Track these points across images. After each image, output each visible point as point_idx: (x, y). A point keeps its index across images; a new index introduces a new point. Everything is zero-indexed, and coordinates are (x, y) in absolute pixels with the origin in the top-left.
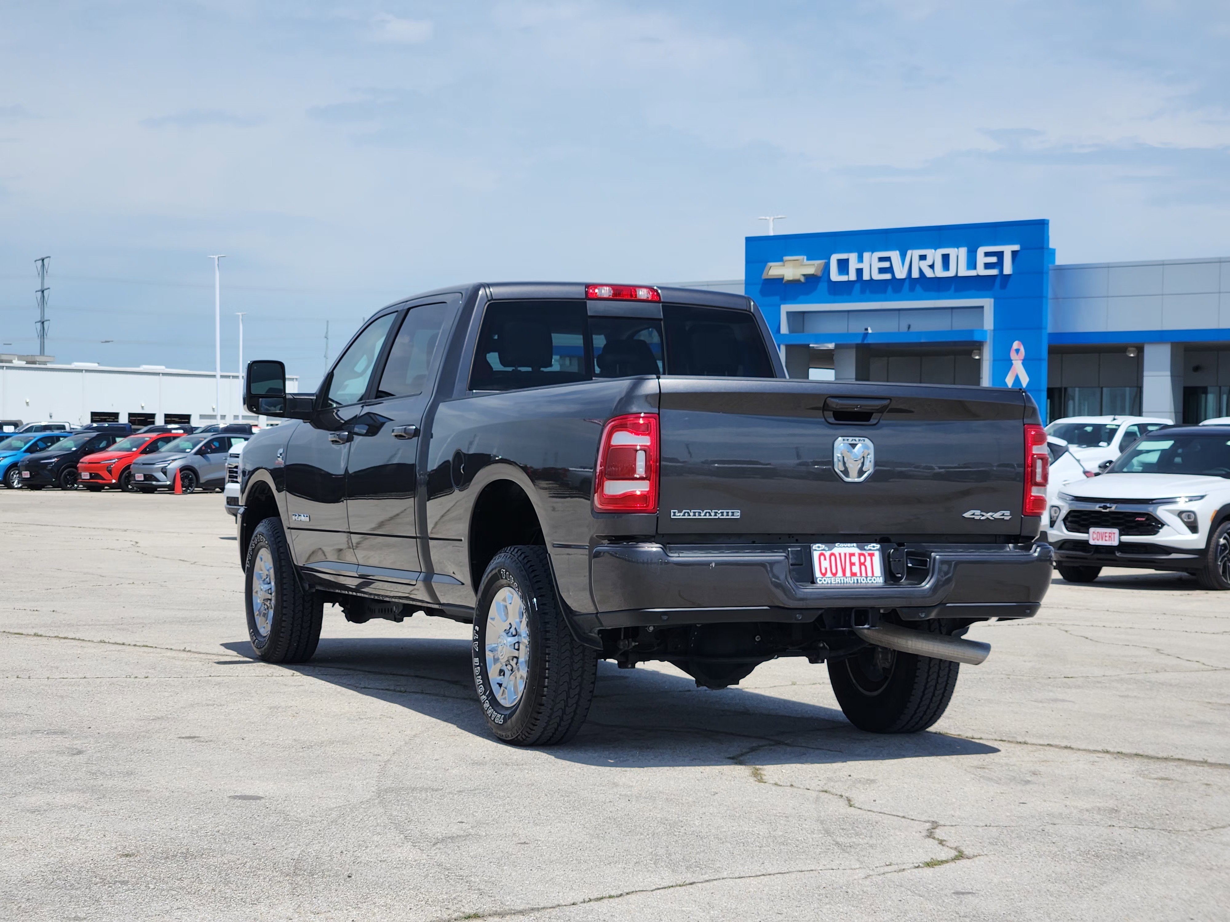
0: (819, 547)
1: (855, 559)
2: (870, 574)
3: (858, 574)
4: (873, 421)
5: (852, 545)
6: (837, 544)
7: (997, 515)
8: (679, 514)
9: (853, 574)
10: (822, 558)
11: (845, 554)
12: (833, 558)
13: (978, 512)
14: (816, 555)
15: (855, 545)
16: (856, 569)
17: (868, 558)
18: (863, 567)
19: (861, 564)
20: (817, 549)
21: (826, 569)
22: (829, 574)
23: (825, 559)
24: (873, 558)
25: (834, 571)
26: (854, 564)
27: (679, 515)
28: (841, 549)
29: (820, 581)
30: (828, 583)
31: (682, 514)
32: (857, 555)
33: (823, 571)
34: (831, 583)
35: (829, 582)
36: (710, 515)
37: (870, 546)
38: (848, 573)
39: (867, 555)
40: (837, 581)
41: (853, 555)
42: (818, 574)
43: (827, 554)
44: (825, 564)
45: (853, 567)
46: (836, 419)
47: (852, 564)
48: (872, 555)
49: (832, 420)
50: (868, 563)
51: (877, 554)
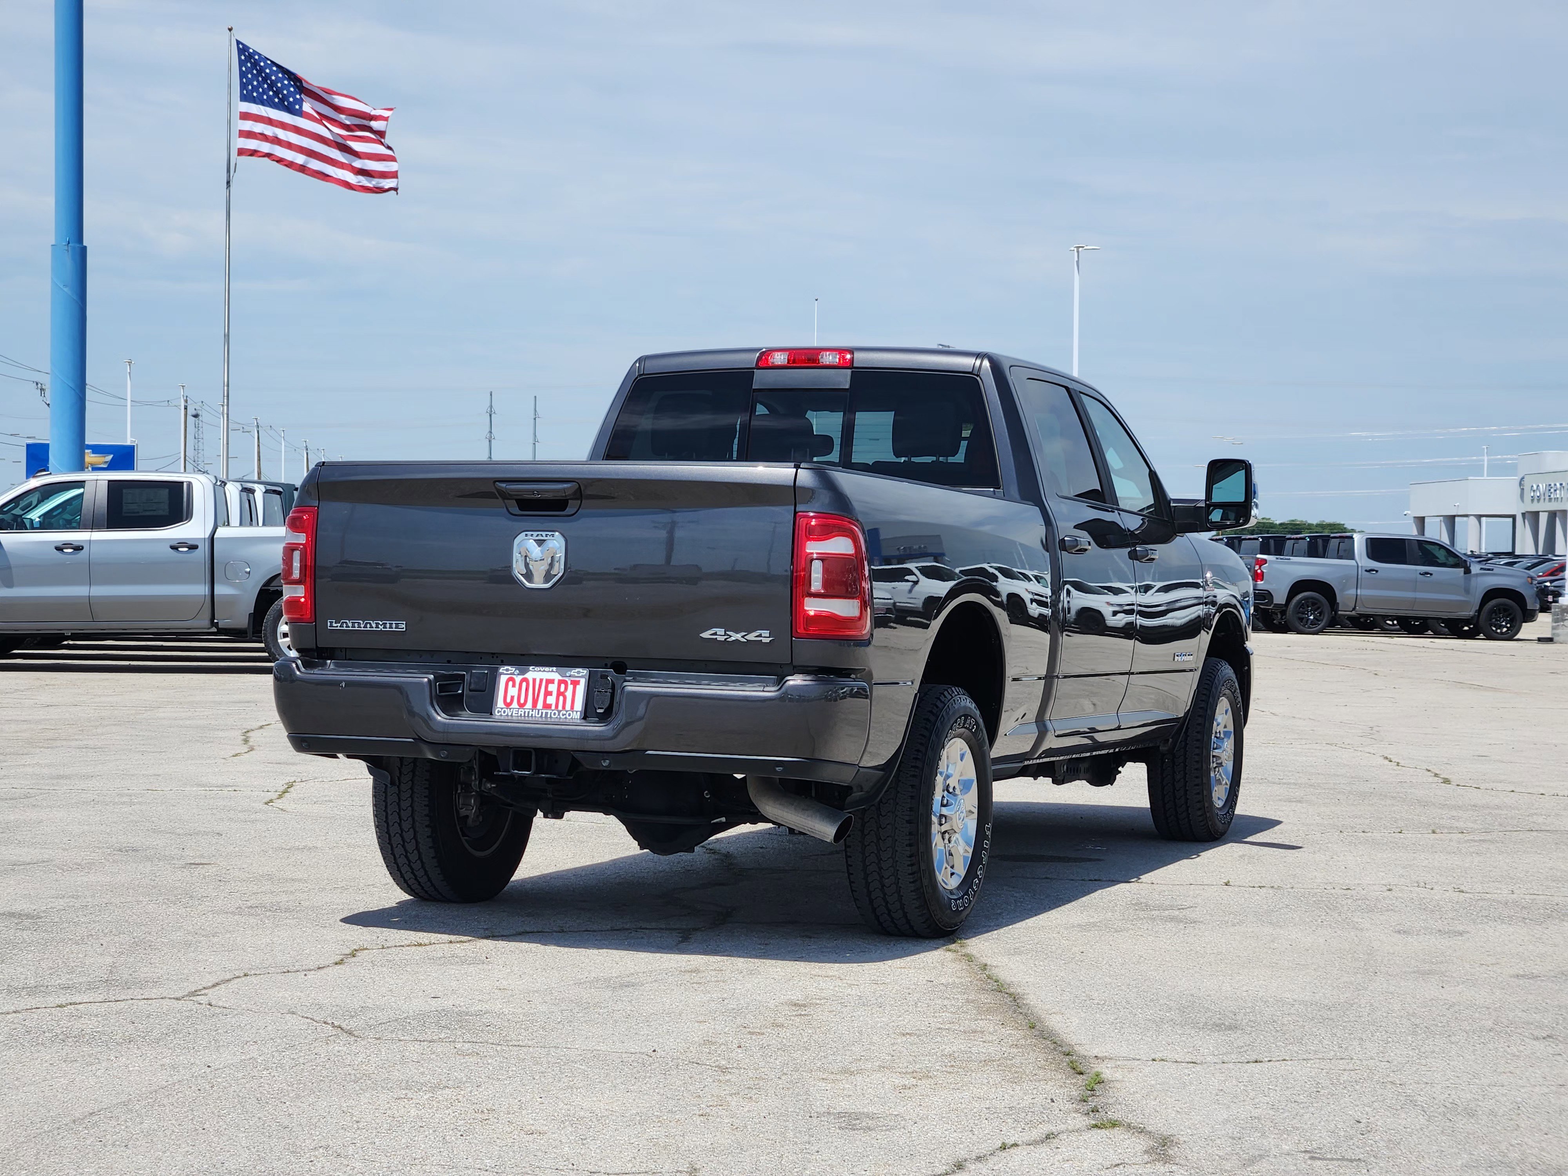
0: (507, 670)
1: (553, 688)
2: (568, 707)
3: (553, 707)
4: (569, 510)
5: (551, 669)
6: (531, 668)
7: (752, 637)
8: (335, 625)
9: (547, 706)
10: (511, 683)
11: (541, 680)
12: (524, 684)
13: (721, 631)
14: (503, 679)
15: (554, 669)
16: (551, 700)
17: (570, 687)
18: (561, 698)
19: (559, 693)
20: (505, 673)
21: (512, 697)
22: (515, 705)
23: (514, 686)
24: (578, 686)
25: (522, 701)
26: (550, 694)
27: (337, 626)
28: (536, 674)
29: (499, 712)
30: (507, 715)
31: (339, 625)
32: (556, 682)
33: (508, 700)
34: (512, 715)
35: (510, 714)
36: (371, 627)
37: (574, 672)
38: (540, 705)
39: (569, 682)
40: (520, 713)
41: (552, 681)
42: (500, 703)
43: (518, 679)
44: (513, 691)
45: (549, 697)
46: (521, 509)
47: (548, 693)
48: (575, 683)
49: (516, 510)
50: (569, 694)
51: (583, 682)
